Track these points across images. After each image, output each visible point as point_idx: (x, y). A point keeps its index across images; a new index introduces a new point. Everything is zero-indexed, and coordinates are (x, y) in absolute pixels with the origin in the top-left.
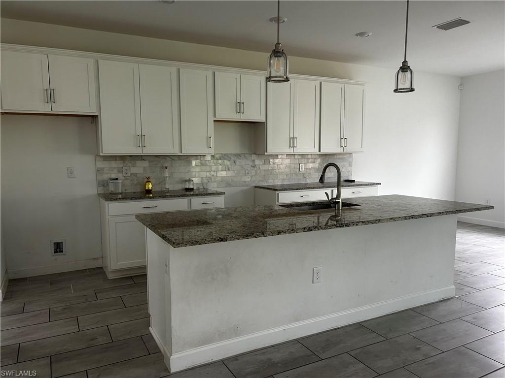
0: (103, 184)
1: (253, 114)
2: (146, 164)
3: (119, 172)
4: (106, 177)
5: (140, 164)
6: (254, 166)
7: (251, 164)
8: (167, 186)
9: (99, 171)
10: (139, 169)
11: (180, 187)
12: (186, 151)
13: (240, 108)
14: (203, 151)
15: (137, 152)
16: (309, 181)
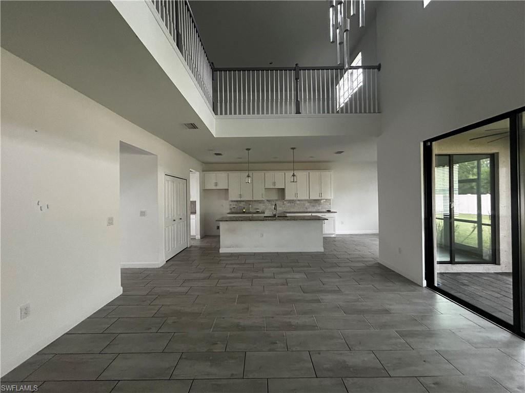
0: (231, 209)
1: (280, 186)
2: (244, 203)
3: (236, 205)
4: (232, 207)
5: (242, 203)
6: (283, 204)
7: (282, 203)
8: (251, 210)
9: (230, 205)
10: (242, 205)
11: (255, 211)
12: (255, 199)
13: (274, 183)
14: (261, 199)
15: (239, 199)
16: (309, 210)
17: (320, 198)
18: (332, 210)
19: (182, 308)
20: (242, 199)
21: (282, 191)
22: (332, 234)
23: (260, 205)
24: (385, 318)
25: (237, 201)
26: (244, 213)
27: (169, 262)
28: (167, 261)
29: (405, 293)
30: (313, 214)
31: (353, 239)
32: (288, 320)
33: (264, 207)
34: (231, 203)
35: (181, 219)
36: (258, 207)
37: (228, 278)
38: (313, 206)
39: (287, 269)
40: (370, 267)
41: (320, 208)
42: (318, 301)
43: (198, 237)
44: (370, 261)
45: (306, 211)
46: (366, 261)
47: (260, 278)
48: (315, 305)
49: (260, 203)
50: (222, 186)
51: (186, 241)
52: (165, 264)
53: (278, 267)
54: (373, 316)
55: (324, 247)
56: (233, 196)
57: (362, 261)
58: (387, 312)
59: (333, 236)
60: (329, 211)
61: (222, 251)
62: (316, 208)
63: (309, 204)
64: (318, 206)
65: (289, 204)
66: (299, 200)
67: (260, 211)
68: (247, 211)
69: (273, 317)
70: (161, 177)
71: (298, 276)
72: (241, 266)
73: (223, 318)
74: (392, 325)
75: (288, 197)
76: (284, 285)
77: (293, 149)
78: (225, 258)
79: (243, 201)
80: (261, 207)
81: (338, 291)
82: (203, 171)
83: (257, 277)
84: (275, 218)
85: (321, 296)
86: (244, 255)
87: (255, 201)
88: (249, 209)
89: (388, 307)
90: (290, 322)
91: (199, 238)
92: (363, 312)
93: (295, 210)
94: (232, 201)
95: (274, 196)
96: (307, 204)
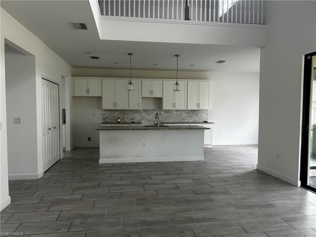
0: (104, 119)
1: (157, 95)
2: (119, 112)
3: (110, 114)
4: (105, 116)
5: (116, 112)
8: (126, 120)
9: (103, 115)
10: (116, 114)
11: (130, 121)
12: (131, 108)
13: (151, 92)
14: (137, 108)
15: (114, 108)
16: (186, 121)
17: (198, 109)
18: (209, 121)
19: (84, 212)
20: (117, 108)
21: (159, 101)
22: (210, 145)
23: (136, 115)
24: (271, 210)
25: (111, 110)
26: (119, 122)
27: (46, 174)
28: (44, 173)
29: (284, 192)
30: (191, 125)
31: (229, 149)
32: (189, 216)
33: (140, 117)
34: (103, 112)
35: (55, 128)
36: (133, 117)
37: (118, 185)
38: (190, 117)
39: (174, 176)
40: (251, 172)
41: (197, 119)
42: (211, 200)
43: (68, 149)
44: (249, 168)
45: (183, 121)
46: (246, 168)
47: (151, 184)
48: (209, 203)
49: (136, 113)
50: (95, 93)
51: (59, 152)
52: (43, 175)
53: (163, 175)
54: (260, 209)
55: (204, 156)
56: (107, 104)
57: (242, 168)
58: (271, 206)
59: (210, 147)
60: (206, 122)
61: (101, 161)
62: (193, 119)
63: (186, 115)
64: (195, 117)
65: (166, 115)
66: (176, 111)
67: (136, 121)
68: (122, 121)
69: (175, 214)
70: (39, 81)
71: (186, 181)
72: (127, 175)
73: (129, 217)
74: (278, 215)
75: (165, 107)
76: (175, 189)
77: (177, 56)
78: (107, 168)
79: (117, 110)
80: (137, 117)
81: (226, 192)
82: (72, 76)
83: (147, 184)
84: (156, 128)
85: (213, 197)
86: (127, 165)
87: (131, 110)
88: (124, 119)
89: (271, 202)
90: (191, 217)
91: (70, 150)
92: (251, 207)
93: (172, 121)
94: (105, 110)
95: (150, 106)
96: (184, 115)
